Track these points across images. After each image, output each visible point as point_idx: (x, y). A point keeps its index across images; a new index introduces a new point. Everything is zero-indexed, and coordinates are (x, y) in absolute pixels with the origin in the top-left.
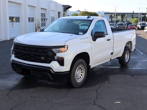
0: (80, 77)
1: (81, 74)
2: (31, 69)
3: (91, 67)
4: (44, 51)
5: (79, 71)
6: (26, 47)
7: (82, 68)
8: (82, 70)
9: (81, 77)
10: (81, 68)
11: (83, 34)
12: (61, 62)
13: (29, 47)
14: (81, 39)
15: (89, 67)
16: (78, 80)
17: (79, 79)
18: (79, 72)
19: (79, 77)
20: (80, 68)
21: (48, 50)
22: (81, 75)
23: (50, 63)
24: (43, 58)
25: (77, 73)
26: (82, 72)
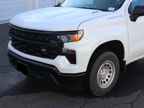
0: (107, 80)
1: (109, 74)
2: (27, 66)
3: (127, 63)
4: (45, 39)
5: (104, 70)
6: (22, 32)
7: (111, 66)
8: (110, 68)
9: (109, 79)
10: (108, 65)
11: (115, 10)
12: (72, 57)
13: (26, 33)
14: (108, 19)
15: (122, 62)
16: (103, 84)
17: (104, 82)
18: (104, 72)
19: (105, 80)
20: (106, 66)
21: (50, 38)
22: (109, 76)
23: (54, 59)
24: (44, 50)
25: (102, 74)
26: (110, 72)
